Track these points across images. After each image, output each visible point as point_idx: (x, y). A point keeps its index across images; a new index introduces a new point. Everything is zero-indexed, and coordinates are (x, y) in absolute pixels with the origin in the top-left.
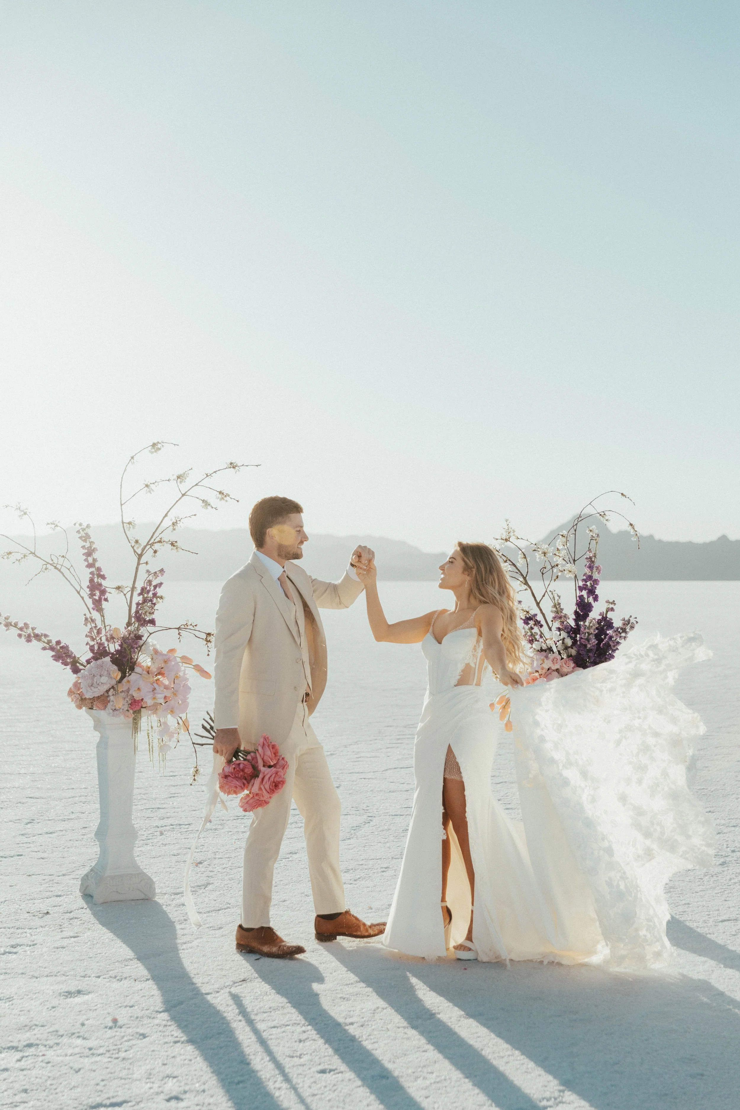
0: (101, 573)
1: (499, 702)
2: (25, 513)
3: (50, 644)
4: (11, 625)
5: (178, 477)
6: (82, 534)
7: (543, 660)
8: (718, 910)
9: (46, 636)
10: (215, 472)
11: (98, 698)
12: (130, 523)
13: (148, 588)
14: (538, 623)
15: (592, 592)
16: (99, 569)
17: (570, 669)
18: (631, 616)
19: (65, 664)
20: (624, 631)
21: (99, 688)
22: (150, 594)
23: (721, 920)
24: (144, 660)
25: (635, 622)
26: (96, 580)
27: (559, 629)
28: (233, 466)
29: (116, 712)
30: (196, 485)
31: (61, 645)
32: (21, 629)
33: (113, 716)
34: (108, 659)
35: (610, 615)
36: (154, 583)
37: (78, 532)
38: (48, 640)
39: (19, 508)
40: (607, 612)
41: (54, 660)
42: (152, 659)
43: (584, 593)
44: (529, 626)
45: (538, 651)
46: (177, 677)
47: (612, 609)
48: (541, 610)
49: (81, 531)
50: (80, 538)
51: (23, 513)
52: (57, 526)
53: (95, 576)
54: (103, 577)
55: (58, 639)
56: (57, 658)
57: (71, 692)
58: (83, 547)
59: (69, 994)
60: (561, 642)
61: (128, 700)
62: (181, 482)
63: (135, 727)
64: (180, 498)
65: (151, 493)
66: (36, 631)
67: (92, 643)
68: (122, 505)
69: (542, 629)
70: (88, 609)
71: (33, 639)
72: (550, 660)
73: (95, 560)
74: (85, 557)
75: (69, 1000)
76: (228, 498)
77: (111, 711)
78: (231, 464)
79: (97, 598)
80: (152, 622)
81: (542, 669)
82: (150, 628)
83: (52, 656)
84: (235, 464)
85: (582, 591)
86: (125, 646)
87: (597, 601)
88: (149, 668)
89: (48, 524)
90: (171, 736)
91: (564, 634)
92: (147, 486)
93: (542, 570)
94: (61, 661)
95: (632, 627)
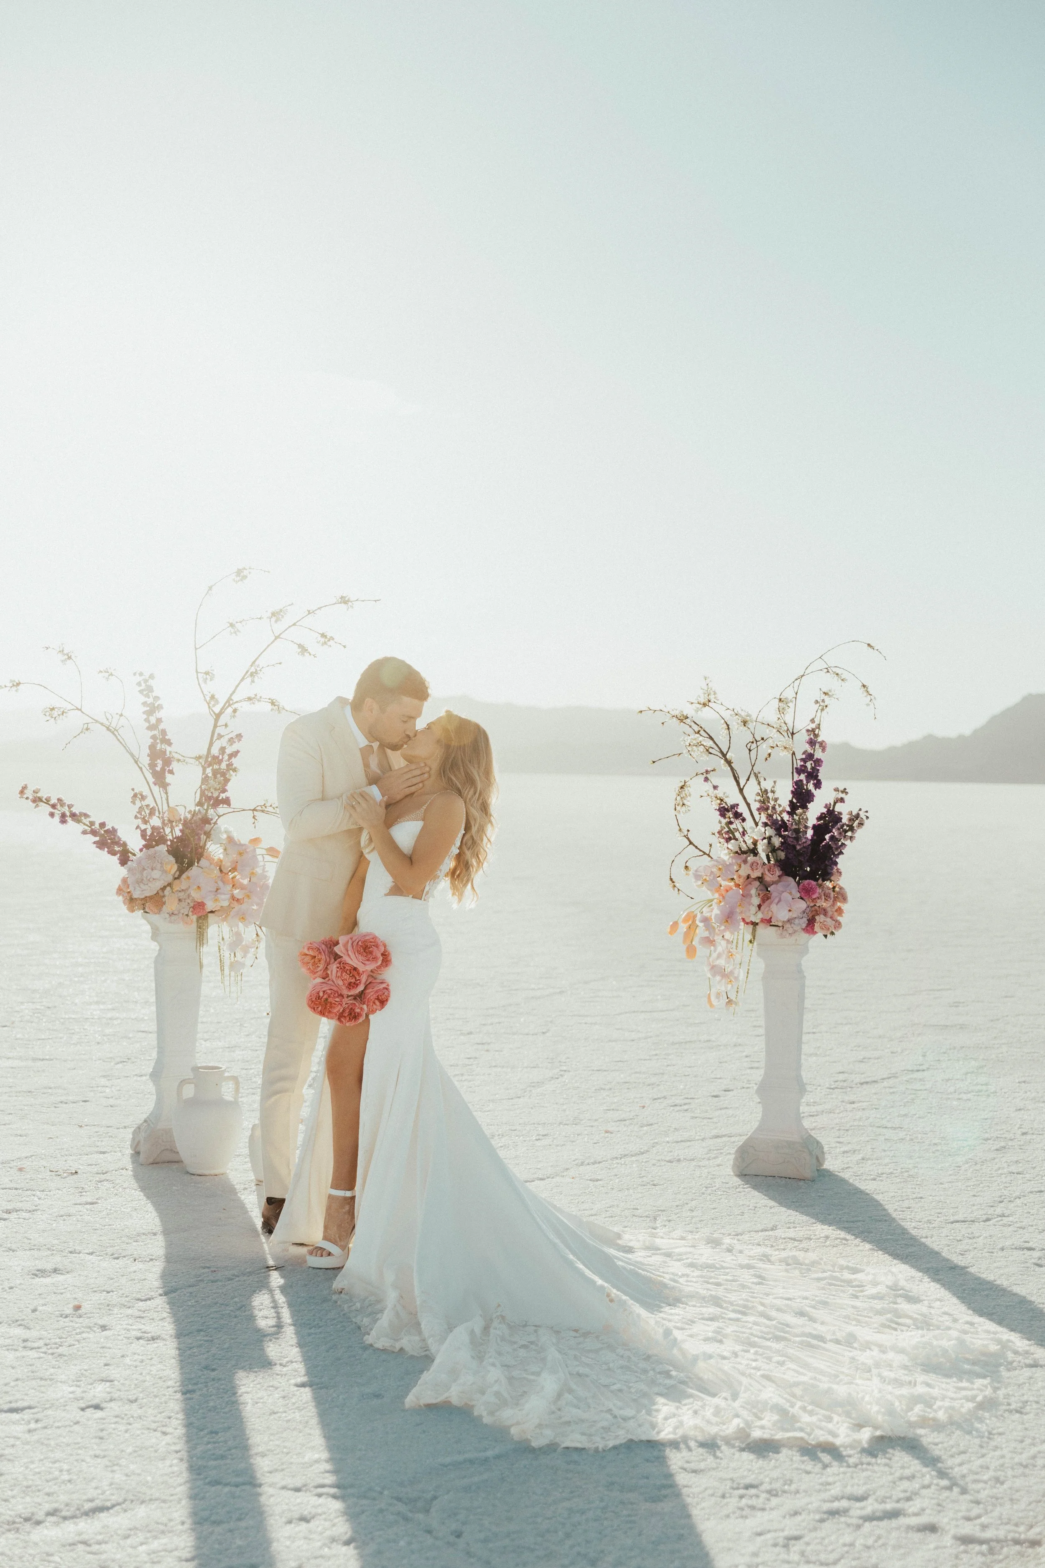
0: (166, 737)
1: (685, 920)
2: (70, 658)
3: (93, 827)
4: (42, 801)
5: (273, 614)
6: (143, 686)
7: (740, 866)
8: (957, 1208)
9: (86, 816)
10: (319, 608)
11: (151, 898)
12: (207, 673)
13: (221, 757)
14: (737, 815)
15: (813, 775)
16: (164, 732)
17: (775, 878)
18: (860, 810)
19: (112, 853)
20: (852, 829)
21: (150, 885)
22: (224, 766)
23: (952, 1220)
24: (215, 850)
25: (864, 818)
26: (159, 747)
27: (765, 825)
28: (344, 601)
29: (173, 917)
30: (294, 624)
31: (106, 829)
32: (54, 806)
33: (170, 922)
34: (163, 848)
35: (839, 808)
36: (229, 751)
37: (139, 684)
38: (90, 822)
39: (63, 651)
40: (835, 803)
41: (97, 847)
42: (225, 850)
43: (803, 777)
44: (727, 820)
45: (737, 852)
46: (253, 873)
47: (842, 800)
48: (745, 798)
49: (142, 682)
50: (141, 692)
51: (66, 657)
52: (112, 675)
53: (158, 741)
54: (169, 743)
55: (102, 821)
56: (101, 845)
57: (120, 891)
58: (144, 704)
59: (41, 1273)
60: (765, 841)
61: (189, 901)
62: (276, 621)
63: (201, 937)
64: (273, 641)
65: (236, 635)
66: (74, 810)
67: (143, 827)
68: (196, 649)
69: (744, 824)
70: (148, 783)
71: (69, 819)
72: (748, 864)
73: (159, 721)
74: (145, 716)
75: (37, 1280)
76: (331, 643)
77: (167, 916)
78: (342, 597)
79: (158, 769)
80: (227, 802)
81: (740, 877)
82: (222, 810)
83: (94, 843)
84: (347, 599)
85: (800, 775)
86: (187, 831)
87: (820, 788)
88: (221, 861)
89: (101, 672)
90: (246, 951)
91: (770, 832)
92: (232, 625)
93: (749, 746)
94: (106, 849)
95: (861, 824)
